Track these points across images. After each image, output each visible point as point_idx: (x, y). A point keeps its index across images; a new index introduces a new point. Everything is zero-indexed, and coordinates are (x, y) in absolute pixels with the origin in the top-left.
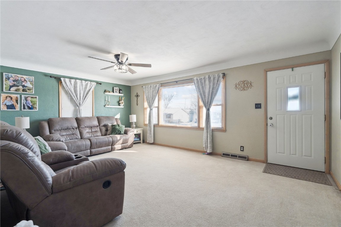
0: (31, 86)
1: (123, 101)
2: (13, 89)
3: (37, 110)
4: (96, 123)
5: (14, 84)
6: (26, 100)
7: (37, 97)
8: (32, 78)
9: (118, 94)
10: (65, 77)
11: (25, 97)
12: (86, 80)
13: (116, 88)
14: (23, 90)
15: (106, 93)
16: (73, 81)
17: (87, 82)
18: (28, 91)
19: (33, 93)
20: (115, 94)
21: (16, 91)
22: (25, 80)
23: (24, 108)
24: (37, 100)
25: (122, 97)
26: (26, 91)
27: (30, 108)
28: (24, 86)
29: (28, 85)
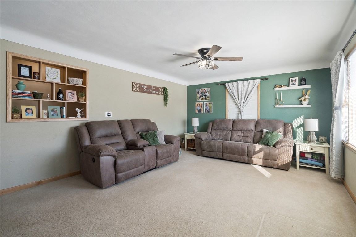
0: (209, 95)
1: (307, 97)
2: (200, 99)
3: (212, 113)
4: (252, 127)
5: (201, 95)
6: (206, 106)
7: (212, 102)
8: (209, 89)
9: (296, 87)
10: (228, 82)
11: (206, 103)
12: (247, 79)
13: (293, 79)
14: (205, 99)
15: (277, 89)
16: (235, 84)
17: (249, 81)
18: (207, 99)
19: (210, 100)
20: (291, 87)
21: (202, 100)
22: (206, 91)
23: (205, 112)
24: (212, 105)
25: (307, 90)
26: (206, 99)
27: (208, 112)
28: (205, 96)
29: (207, 94)
